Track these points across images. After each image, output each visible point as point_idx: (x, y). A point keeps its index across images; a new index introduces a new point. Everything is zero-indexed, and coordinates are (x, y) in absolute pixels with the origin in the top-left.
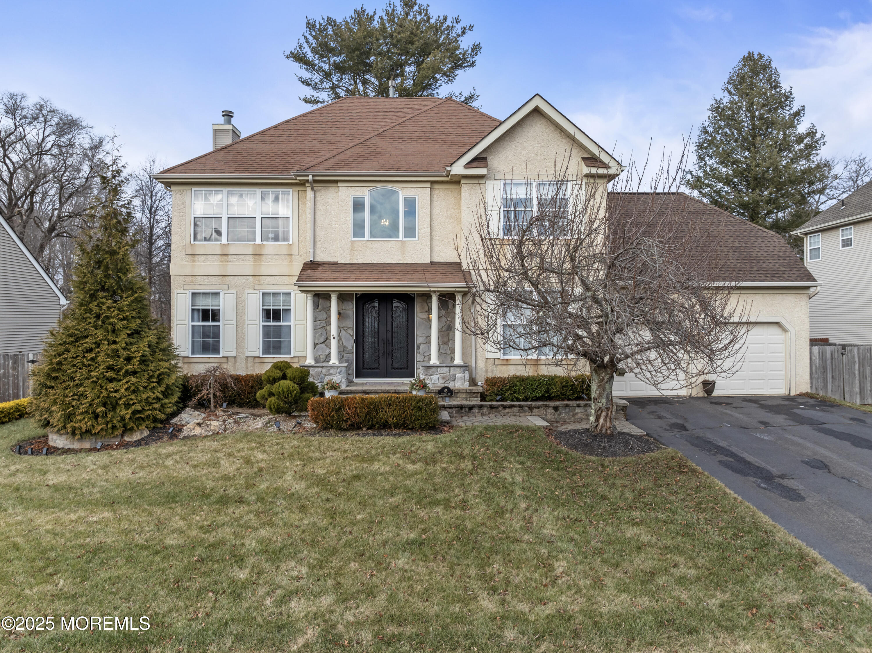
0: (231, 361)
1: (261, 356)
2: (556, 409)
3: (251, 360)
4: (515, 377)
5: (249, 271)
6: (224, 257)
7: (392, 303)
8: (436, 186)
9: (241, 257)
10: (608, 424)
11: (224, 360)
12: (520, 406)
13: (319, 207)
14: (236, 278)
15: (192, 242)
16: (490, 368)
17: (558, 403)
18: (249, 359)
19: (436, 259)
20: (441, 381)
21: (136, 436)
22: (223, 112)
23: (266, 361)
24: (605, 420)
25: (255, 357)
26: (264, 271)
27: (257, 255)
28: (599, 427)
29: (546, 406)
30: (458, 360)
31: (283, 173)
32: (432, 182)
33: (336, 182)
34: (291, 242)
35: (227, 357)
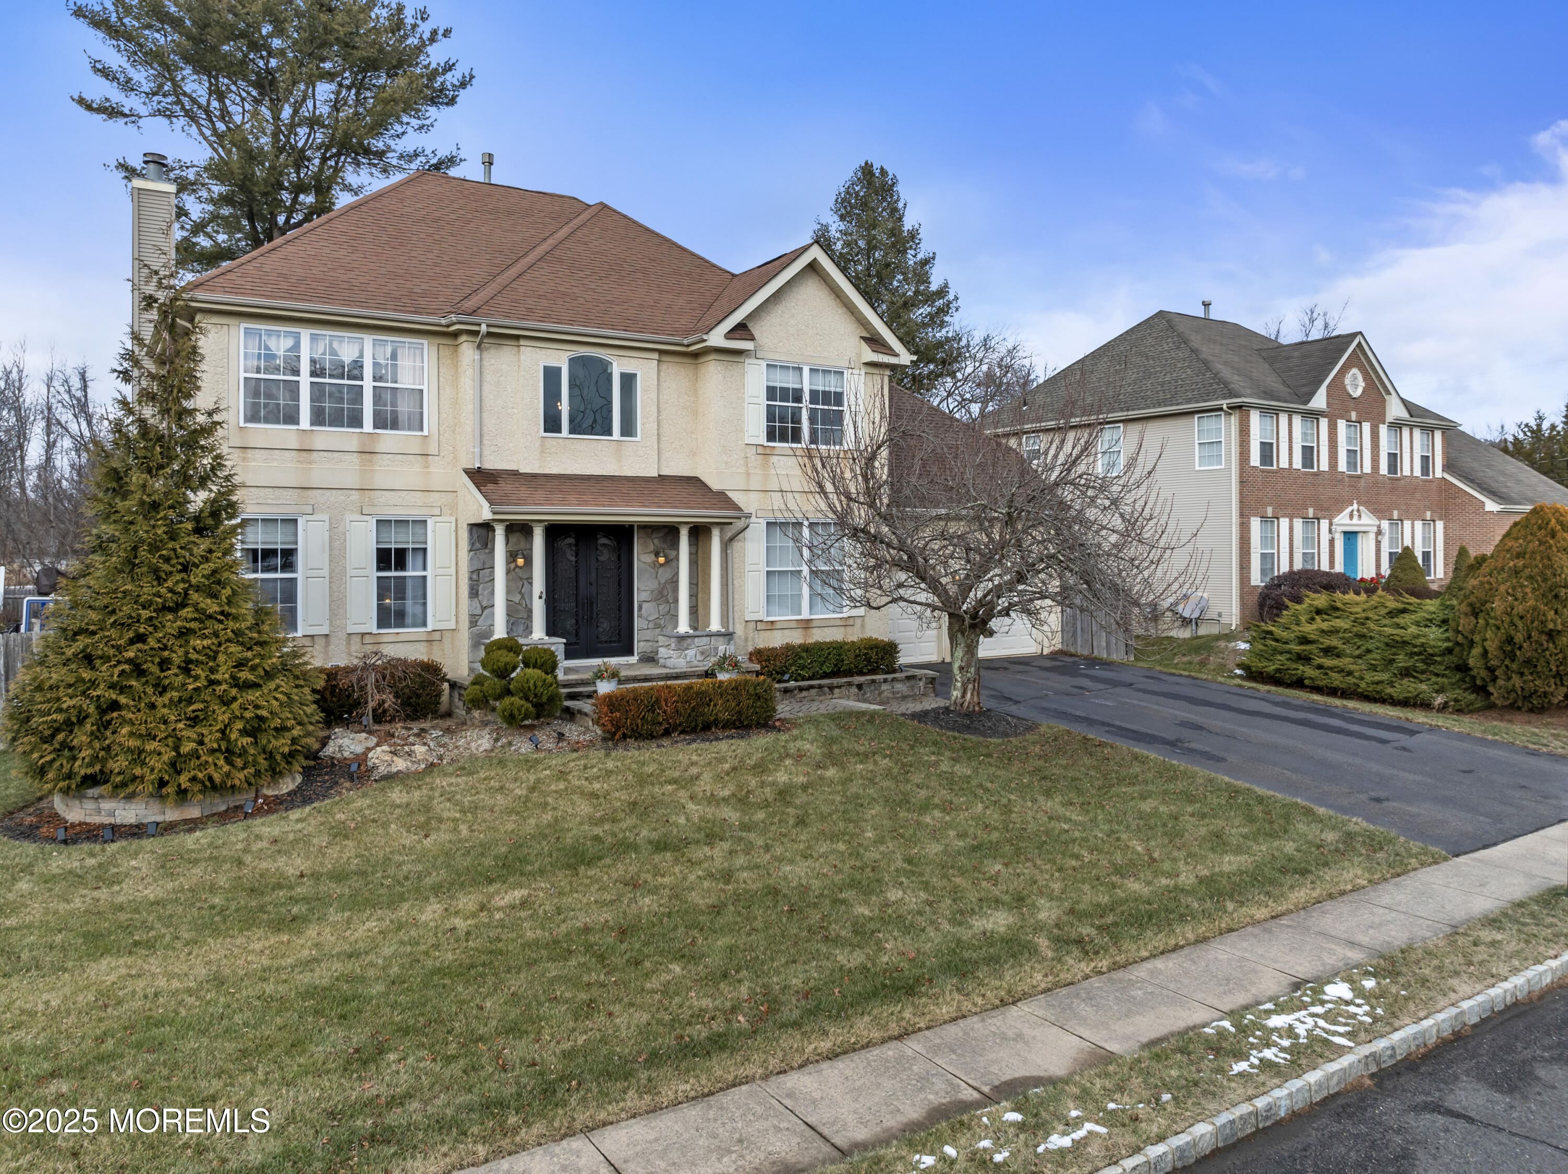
0: (320, 644)
1: (375, 631)
2: (860, 687)
3: (357, 639)
4: (788, 648)
5: (351, 480)
6: (304, 454)
7: (597, 539)
8: (664, 358)
9: (336, 454)
10: (976, 699)
11: (307, 642)
12: (820, 687)
13: (488, 378)
14: (328, 493)
15: (242, 424)
16: (751, 636)
17: (862, 679)
18: (353, 637)
19: (666, 472)
20: (699, 657)
21: (287, 785)
22: (145, 155)
23: (384, 639)
24: (972, 695)
25: (363, 635)
26: (380, 481)
27: (367, 453)
28: (966, 704)
29: (850, 684)
30: (715, 625)
31: (421, 314)
32: (661, 352)
33: (518, 337)
34: (426, 433)
35: (312, 636)
